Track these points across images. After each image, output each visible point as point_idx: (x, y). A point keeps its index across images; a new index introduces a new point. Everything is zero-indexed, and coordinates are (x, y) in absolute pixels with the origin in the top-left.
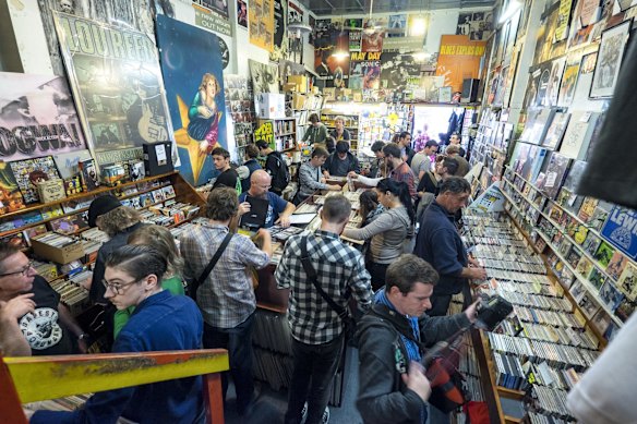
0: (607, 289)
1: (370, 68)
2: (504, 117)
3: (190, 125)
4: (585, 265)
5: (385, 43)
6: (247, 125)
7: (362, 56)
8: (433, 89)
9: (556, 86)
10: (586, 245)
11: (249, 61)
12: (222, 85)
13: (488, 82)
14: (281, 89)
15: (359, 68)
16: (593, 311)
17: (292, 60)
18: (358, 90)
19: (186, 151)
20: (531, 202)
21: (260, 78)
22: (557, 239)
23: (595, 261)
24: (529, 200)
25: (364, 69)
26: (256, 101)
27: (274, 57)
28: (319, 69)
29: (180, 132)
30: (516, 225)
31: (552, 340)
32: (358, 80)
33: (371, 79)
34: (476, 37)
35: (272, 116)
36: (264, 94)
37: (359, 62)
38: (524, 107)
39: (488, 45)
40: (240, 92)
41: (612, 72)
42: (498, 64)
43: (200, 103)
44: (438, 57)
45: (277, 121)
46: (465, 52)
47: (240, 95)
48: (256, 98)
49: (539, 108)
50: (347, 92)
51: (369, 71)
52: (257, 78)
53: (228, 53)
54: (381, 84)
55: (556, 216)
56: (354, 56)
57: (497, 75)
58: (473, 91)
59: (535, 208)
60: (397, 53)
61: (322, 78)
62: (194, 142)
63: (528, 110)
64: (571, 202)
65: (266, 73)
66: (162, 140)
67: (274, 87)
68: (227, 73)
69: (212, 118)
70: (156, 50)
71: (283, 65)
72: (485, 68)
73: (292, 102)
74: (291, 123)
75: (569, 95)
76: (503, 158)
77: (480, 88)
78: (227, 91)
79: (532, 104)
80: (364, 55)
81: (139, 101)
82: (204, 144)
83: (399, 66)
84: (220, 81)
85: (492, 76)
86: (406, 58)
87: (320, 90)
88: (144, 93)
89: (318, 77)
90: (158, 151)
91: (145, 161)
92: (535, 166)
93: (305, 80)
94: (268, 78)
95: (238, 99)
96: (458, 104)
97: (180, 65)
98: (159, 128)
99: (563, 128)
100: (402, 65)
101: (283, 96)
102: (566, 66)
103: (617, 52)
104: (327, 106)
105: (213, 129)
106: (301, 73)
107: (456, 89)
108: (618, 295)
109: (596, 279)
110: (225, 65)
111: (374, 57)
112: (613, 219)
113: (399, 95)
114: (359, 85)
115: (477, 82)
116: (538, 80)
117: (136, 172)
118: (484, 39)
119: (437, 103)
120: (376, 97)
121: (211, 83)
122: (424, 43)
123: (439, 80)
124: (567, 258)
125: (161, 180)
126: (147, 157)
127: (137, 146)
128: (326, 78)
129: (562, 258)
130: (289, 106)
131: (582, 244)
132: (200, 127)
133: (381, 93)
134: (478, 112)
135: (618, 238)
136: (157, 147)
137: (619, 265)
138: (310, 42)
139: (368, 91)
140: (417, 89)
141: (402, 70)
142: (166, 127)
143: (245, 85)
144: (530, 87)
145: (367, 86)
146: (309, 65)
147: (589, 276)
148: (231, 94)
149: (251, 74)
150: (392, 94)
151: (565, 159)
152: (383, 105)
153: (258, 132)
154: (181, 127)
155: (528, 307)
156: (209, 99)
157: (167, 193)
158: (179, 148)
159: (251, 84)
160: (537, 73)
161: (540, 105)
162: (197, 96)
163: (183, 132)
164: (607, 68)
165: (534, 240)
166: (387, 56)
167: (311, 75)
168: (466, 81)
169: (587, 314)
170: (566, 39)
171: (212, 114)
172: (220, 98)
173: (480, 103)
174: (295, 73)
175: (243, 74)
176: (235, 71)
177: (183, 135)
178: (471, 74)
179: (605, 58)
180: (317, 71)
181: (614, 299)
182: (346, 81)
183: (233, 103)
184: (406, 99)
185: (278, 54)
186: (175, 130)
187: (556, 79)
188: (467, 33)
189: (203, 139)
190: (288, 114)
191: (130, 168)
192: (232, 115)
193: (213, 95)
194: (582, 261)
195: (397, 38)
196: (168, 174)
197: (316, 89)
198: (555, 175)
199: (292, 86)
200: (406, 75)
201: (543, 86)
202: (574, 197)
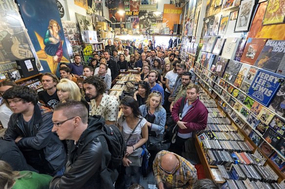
0: (251, 117)
1: (134, 19)
2: (193, 40)
3: (46, 48)
4: (238, 106)
5: (140, 7)
6: (79, 47)
7: (130, 13)
8: (162, 29)
9: (217, 26)
10: (239, 97)
11: (76, 13)
12: (61, 26)
13: (184, 26)
14: (94, 28)
15: (130, 19)
16: (242, 125)
17: (98, 14)
18: (130, 29)
19: (46, 62)
20: (209, 77)
21: (83, 23)
22: (223, 94)
23: (244, 105)
24: (208, 76)
25: (132, 19)
26: (82, 34)
27: (89, 12)
28: (111, 19)
29: (40, 52)
30: (201, 86)
31: (227, 139)
32: (130, 25)
33: (136, 24)
34: (178, 6)
35: (91, 42)
36: (86, 31)
37: (130, 16)
38: (202, 36)
39: (183, 10)
40: (73, 30)
41: (246, 19)
42: (188, 17)
43: (50, 36)
44: (163, 14)
45: (94, 44)
46: (173, 12)
47: (73, 32)
48: (82, 33)
49: (209, 37)
50: (125, 30)
51: (134, 20)
52: (81, 23)
53: (63, 9)
54: (140, 26)
55: (222, 84)
56: (127, 13)
57: (188, 22)
58: (178, 29)
59: (211, 80)
60: (146, 12)
61: (113, 23)
62: (49, 57)
63: (204, 37)
64: (230, 79)
65: (86, 20)
66: (29, 57)
67: (90, 28)
68: (64, 20)
69: (58, 44)
70: (15, 4)
71: (94, 17)
72: (183, 19)
73: (100, 35)
74: (101, 45)
75: (224, 30)
76: (194, 58)
77: (181, 28)
78: (65, 29)
79: (206, 34)
80: (132, 12)
81: (9, 35)
82: (56, 58)
83: (147, 18)
84: (60, 24)
85: (186, 23)
86: (150, 14)
87: (113, 29)
88: (12, 30)
89: (112, 23)
90: (26, 64)
91: (19, 70)
92: (210, 62)
93: (105, 24)
94: (87, 23)
95: (72, 33)
96: (172, 35)
97: (34, 15)
98: (26, 51)
99: (222, 45)
100: (148, 18)
101: (95, 32)
102: (222, 17)
103: (249, 10)
104: (117, 37)
105: (60, 49)
106: (103, 21)
107: (171, 29)
108: (256, 120)
109: (244, 112)
110: (62, 16)
111: (136, 14)
112: (253, 87)
113: (148, 31)
114: (130, 27)
115: (179, 25)
116: (208, 24)
117: (14, 76)
118: (181, 7)
119: (164, 35)
120: (138, 32)
121: (55, 25)
122: (157, 8)
123: (164, 25)
124: (229, 102)
125: (32, 79)
126: (20, 67)
127: (12, 61)
128: (115, 23)
129: (226, 102)
130: (98, 37)
131: (237, 97)
132: (51, 49)
133: (140, 30)
134: (180, 38)
135: (257, 96)
136: (25, 61)
137: (257, 108)
138: (106, 6)
139: (134, 30)
140: (156, 28)
141: (148, 20)
142: (31, 50)
143: (75, 26)
144: (204, 27)
145: (134, 27)
146: (107, 17)
147: (240, 111)
148: (68, 31)
149: (77, 21)
150: (145, 31)
151: (225, 59)
152: (142, 36)
153: (85, 50)
154: (40, 49)
155: (214, 124)
156: (55, 34)
157: (37, 85)
158: (40, 61)
159: (78, 26)
160: (207, 21)
161: (209, 35)
162: (48, 32)
163: (42, 52)
164: (244, 18)
165: (210, 92)
166: (142, 13)
167: (108, 22)
168: (175, 25)
169: (239, 126)
170: (221, 5)
171: (58, 42)
172: (61, 33)
173: (181, 35)
174: (100, 21)
175: (73, 21)
176: (69, 19)
177: (42, 53)
178: (176, 22)
179: (242, 13)
180: (110, 20)
181: (254, 122)
182: (125, 25)
183: (69, 36)
184: (151, 33)
185: (91, 11)
186: (36, 51)
187: (217, 23)
188: (174, 4)
189: (55, 55)
190: (99, 41)
191: (9, 75)
192: (70, 42)
193: (57, 32)
194: (236, 104)
195: (145, 5)
196: (37, 75)
197: (111, 29)
198: (221, 66)
199: (99, 27)
200: (150, 22)
201: (211, 26)
202: (231, 76)
